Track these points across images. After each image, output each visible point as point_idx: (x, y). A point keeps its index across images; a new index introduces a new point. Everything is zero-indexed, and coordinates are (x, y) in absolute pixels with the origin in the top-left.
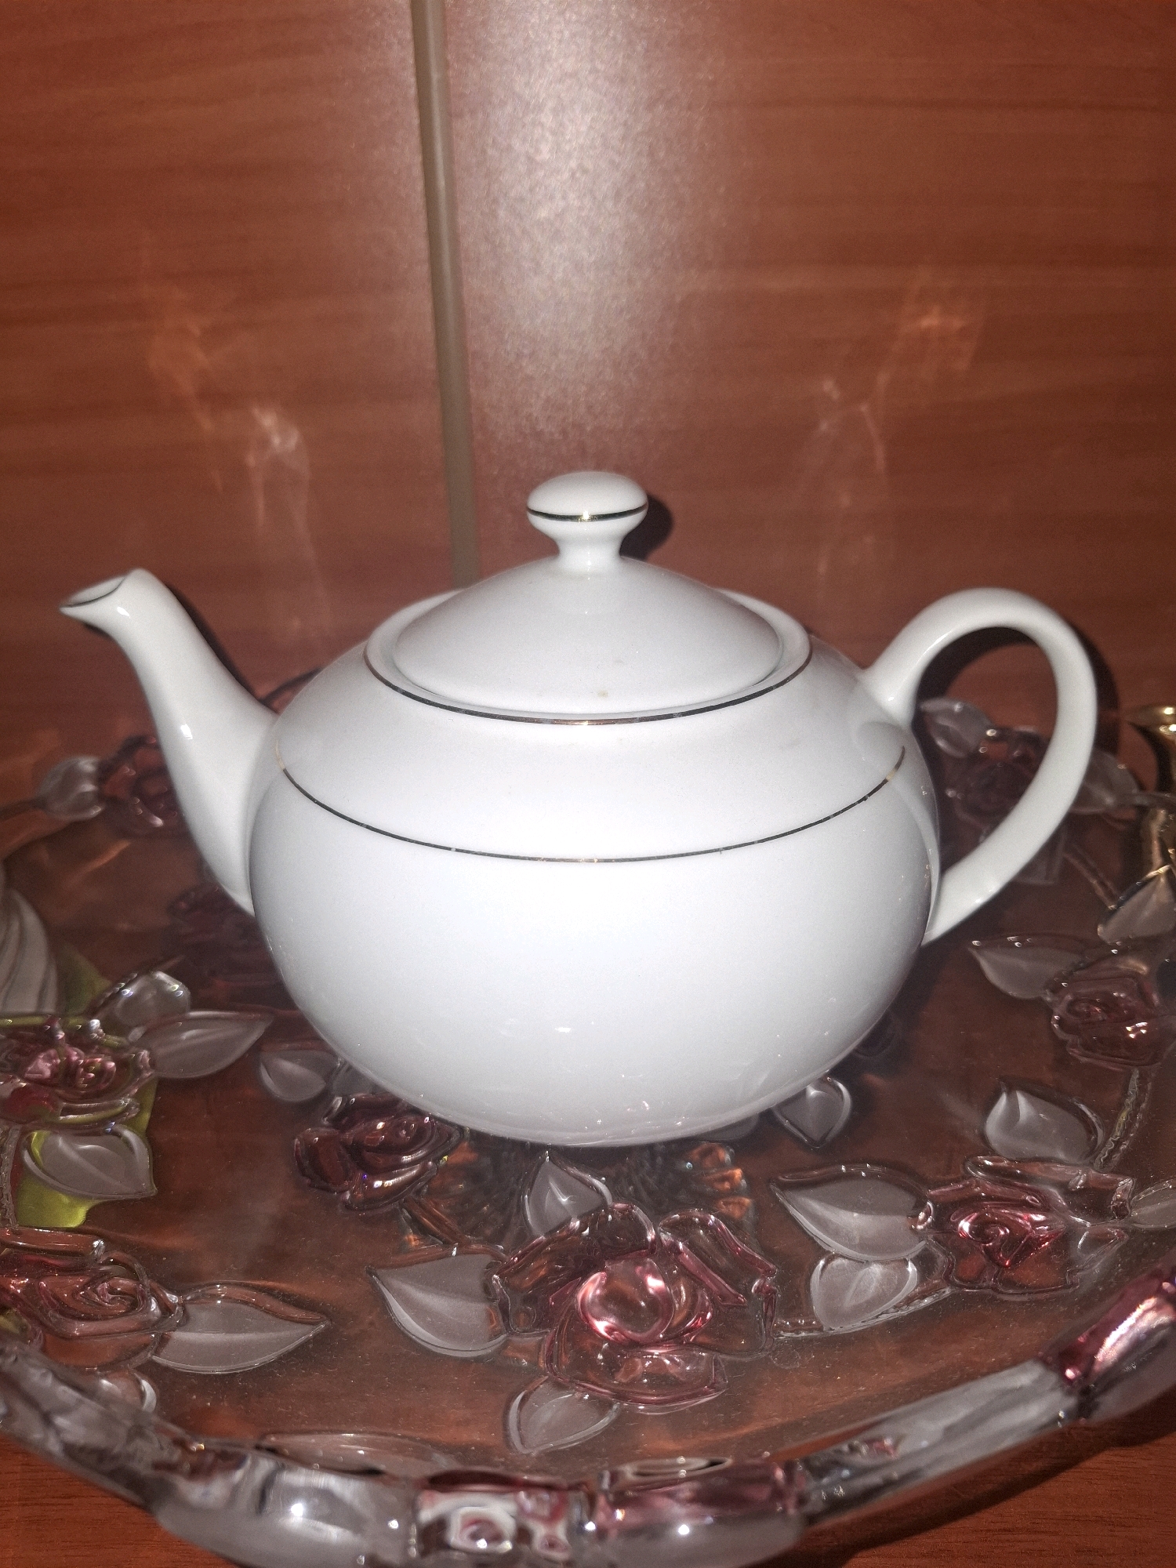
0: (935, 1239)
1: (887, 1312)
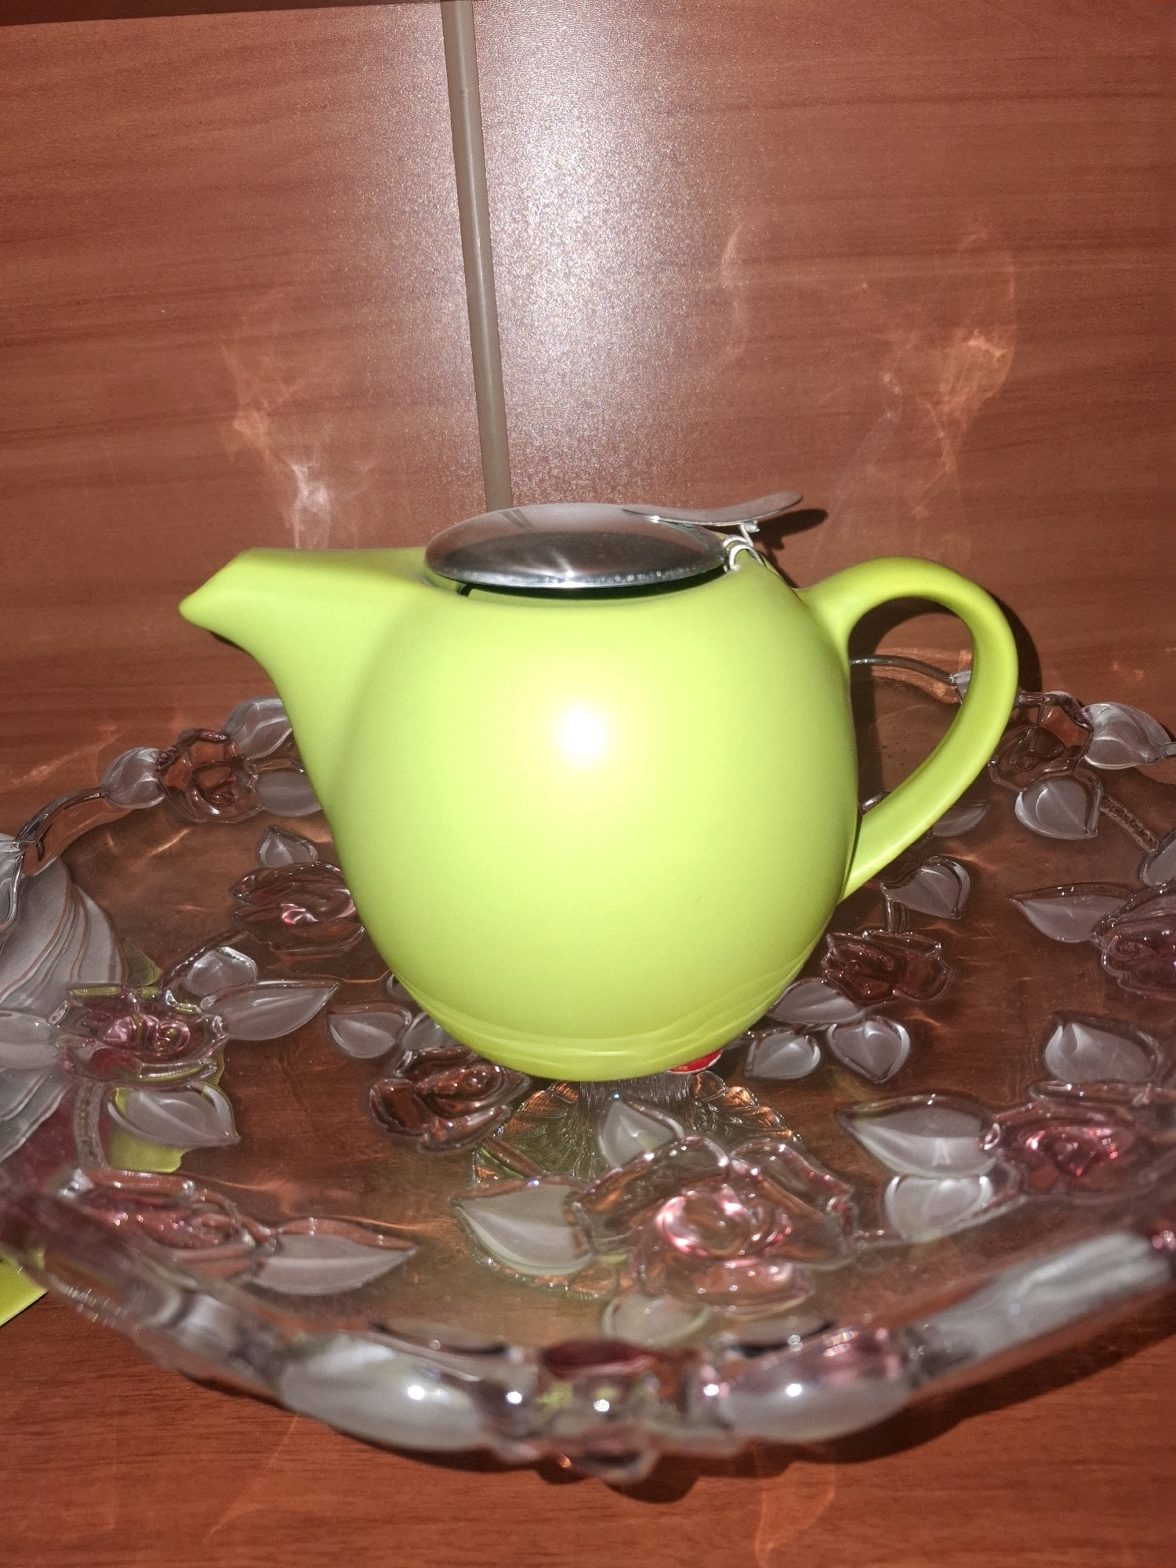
0: (1004, 1156)
1: (963, 1222)
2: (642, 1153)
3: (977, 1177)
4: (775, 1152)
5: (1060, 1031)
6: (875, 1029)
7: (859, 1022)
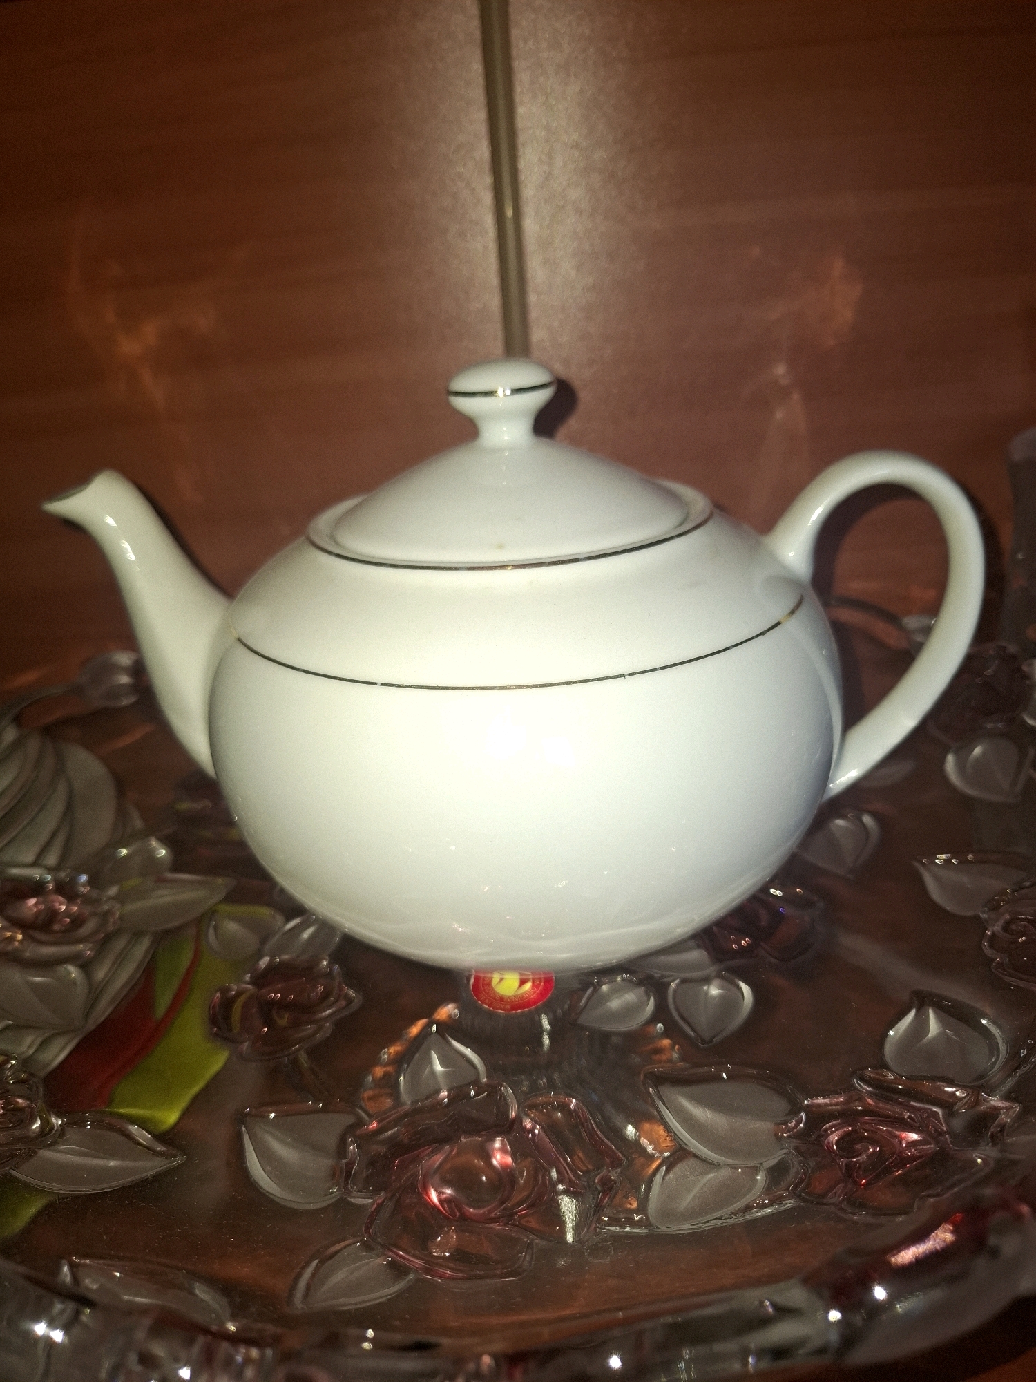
0: (796, 1149)
1: (720, 1218)
2: (438, 1091)
3: (756, 1169)
4: (564, 1107)
5: (913, 1013)
6: (721, 988)
7: (707, 980)
